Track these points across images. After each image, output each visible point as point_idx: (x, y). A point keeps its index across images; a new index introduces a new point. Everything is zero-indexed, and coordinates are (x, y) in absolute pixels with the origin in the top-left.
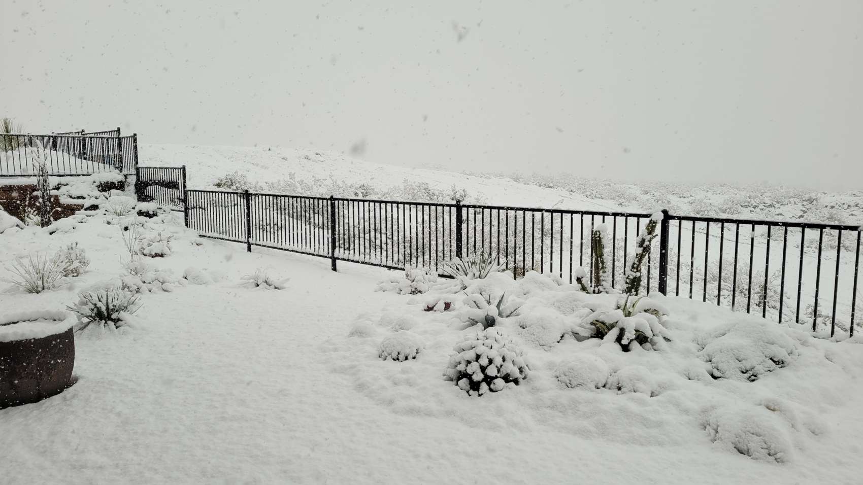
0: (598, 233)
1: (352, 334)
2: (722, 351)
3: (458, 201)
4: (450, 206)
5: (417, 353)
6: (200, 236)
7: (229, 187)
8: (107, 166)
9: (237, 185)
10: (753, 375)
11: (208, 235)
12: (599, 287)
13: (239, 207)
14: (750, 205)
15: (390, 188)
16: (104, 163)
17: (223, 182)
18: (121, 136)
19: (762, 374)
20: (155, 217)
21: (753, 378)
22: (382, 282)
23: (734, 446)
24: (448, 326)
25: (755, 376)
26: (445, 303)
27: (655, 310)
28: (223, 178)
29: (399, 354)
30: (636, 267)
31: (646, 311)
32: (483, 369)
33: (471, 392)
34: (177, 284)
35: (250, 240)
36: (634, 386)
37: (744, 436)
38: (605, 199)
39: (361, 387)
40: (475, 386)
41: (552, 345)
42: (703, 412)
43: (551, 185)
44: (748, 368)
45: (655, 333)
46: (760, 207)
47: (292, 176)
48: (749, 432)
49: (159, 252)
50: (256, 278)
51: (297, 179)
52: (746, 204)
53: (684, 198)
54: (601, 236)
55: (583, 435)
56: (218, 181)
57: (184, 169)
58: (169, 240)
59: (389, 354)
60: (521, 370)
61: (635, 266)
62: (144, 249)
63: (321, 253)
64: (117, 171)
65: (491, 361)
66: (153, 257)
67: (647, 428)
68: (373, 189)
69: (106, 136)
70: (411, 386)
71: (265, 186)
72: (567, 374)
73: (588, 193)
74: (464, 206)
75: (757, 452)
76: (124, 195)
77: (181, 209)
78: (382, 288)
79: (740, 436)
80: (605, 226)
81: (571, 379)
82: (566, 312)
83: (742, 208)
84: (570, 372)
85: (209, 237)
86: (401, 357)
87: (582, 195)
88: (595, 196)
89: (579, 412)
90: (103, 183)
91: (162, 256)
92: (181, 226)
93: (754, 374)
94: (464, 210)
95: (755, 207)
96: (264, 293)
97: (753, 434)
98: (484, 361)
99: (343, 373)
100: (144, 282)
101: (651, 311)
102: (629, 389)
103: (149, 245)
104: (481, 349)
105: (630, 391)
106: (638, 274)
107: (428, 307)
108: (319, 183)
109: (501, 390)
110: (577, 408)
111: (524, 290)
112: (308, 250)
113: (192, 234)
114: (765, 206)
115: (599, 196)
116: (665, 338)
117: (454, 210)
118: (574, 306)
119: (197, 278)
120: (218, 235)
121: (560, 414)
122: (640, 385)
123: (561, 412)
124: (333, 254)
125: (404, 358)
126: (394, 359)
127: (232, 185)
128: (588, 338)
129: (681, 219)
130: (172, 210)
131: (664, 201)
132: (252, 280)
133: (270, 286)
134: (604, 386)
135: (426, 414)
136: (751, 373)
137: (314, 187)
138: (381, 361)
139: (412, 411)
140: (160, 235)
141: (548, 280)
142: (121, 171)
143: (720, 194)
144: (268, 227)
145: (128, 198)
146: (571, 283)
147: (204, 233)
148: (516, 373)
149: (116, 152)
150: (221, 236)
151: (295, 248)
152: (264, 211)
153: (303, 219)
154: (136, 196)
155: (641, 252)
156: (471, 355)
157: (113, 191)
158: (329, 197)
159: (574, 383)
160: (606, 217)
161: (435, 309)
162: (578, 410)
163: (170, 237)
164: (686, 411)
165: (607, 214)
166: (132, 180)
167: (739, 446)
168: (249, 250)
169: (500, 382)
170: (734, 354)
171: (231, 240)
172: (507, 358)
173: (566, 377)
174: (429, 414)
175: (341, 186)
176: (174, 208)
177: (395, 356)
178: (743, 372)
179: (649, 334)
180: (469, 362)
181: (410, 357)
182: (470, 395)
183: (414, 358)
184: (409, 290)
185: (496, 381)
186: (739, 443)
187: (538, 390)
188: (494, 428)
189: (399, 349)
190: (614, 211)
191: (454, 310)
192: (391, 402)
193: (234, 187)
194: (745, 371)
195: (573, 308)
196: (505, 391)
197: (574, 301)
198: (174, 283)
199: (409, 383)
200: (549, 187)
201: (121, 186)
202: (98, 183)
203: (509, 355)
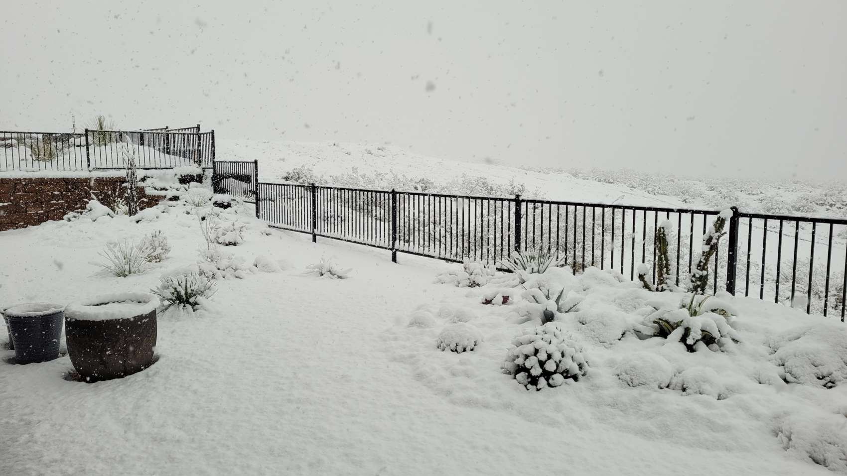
0: (662, 230)
1: (411, 324)
2: (797, 355)
3: (518, 196)
4: (510, 200)
5: (475, 345)
6: (269, 226)
7: (297, 180)
8: (187, 160)
9: (303, 178)
10: (830, 382)
11: (276, 225)
12: (663, 285)
13: (306, 199)
14: (826, 203)
15: (449, 183)
16: (184, 157)
17: (291, 175)
18: (200, 132)
19: (840, 381)
20: (229, 208)
21: (830, 384)
22: (441, 275)
23: (808, 455)
24: (506, 320)
25: (833, 383)
26: (503, 297)
27: (723, 310)
28: (291, 171)
29: (457, 345)
30: (702, 266)
31: (713, 311)
32: (542, 364)
33: (529, 386)
34: (248, 271)
35: (316, 230)
36: (699, 387)
37: (820, 445)
38: (668, 195)
39: (420, 377)
40: (534, 381)
41: (613, 342)
42: (775, 418)
43: (611, 180)
44: (825, 374)
45: (724, 333)
46: (837, 205)
47: (355, 170)
48: (825, 441)
49: (232, 241)
50: (321, 267)
51: (360, 173)
52: (821, 202)
53: (754, 194)
54: (665, 233)
55: (645, 436)
56: (286, 175)
57: (256, 162)
58: (242, 230)
59: (448, 345)
60: (580, 366)
61: (702, 264)
62: (219, 238)
63: (382, 245)
64: (196, 165)
65: (549, 357)
66: (227, 245)
67: (714, 432)
68: (433, 183)
69: (187, 132)
70: (469, 377)
71: (330, 180)
72: (629, 373)
73: (650, 189)
74: (523, 201)
75: (835, 463)
76: (202, 187)
77: (253, 201)
78: (441, 280)
79: (816, 445)
80: (670, 223)
81: (632, 377)
82: (627, 309)
83: (817, 206)
84: (631, 370)
85: (277, 227)
86: (460, 349)
87: (644, 191)
88: (658, 192)
89: (640, 412)
90: (183, 175)
91: (235, 244)
92: (252, 217)
93: (832, 381)
94: (523, 205)
95: (831, 205)
96: (327, 282)
97: (830, 443)
98: (543, 356)
99: (402, 361)
100: (219, 269)
101: (718, 310)
102: (695, 391)
103: (224, 234)
104: (539, 344)
105: (696, 393)
106: (705, 273)
107: (486, 300)
108: (380, 177)
109: (560, 386)
110: (638, 408)
111: (583, 286)
112: (369, 242)
113: (262, 224)
114: (842, 204)
115: (662, 192)
116: (733, 340)
117: (513, 204)
118: (636, 304)
119: (266, 267)
120: (286, 226)
121: (621, 413)
122: (706, 387)
123: (622, 411)
124: (393, 244)
125: (463, 350)
126: (452, 351)
127: (299, 178)
128: (651, 336)
129: (752, 216)
130: (244, 202)
131: (732, 197)
132: (317, 270)
133: (333, 275)
134: (668, 387)
135: (484, 407)
136: (828, 379)
137: (376, 180)
138: (439, 352)
139: (470, 403)
140: (233, 225)
141: (610, 277)
142: (200, 165)
143: (793, 191)
144: (333, 219)
145: (205, 190)
146: (632, 279)
147: (273, 224)
148: (575, 369)
149: (196, 147)
150: (289, 227)
151: (358, 240)
152: (329, 203)
153: (366, 211)
154: (212, 188)
155: (708, 250)
156: (529, 349)
157: (193, 184)
158: (391, 191)
159: (636, 382)
160: (671, 213)
161: (493, 302)
162: (640, 410)
163: (242, 227)
164: (757, 417)
165: (672, 210)
166: (210, 173)
167: (815, 455)
168: (315, 240)
169: (558, 378)
170: (809, 359)
171: (297, 231)
172: (566, 353)
173: (627, 376)
174: (486, 406)
175: (401, 180)
176: (246, 199)
177: (453, 346)
178: (819, 378)
179: (716, 334)
180: (527, 357)
181: (468, 349)
182: (528, 390)
183: (472, 350)
184: (467, 282)
185: (554, 376)
186: (815, 452)
187: (599, 387)
188: (553, 423)
189: (457, 340)
190: (679, 208)
191: (512, 304)
192: (448, 393)
193: (301, 181)
194: (821, 377)
195: (635, 305)
196: (564, 386)
197: (636, 298)
198: (245, 270)
199: (467, 375)
200: (609, 183)
201: (199, 179)
202: (179, 176)
203: (569, 351)
